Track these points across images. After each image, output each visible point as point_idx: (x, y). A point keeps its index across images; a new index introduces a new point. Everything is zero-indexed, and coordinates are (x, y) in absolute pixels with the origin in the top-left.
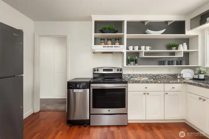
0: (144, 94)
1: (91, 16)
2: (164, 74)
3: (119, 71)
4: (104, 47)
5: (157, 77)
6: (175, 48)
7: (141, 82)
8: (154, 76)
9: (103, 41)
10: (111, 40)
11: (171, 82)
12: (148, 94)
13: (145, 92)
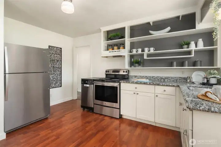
0: (134, 93)
1: (101, 28)
2: (175, 77)
3: (125, 72)
4: (109, 52)
5: (166, 80)
6: (186, 46)
7: (131, 82)
8: (162, 78)
9: (111, 47)
10: (117, 45)
11: (161, 84)
12: (138, 94)
13: (135, 92)
